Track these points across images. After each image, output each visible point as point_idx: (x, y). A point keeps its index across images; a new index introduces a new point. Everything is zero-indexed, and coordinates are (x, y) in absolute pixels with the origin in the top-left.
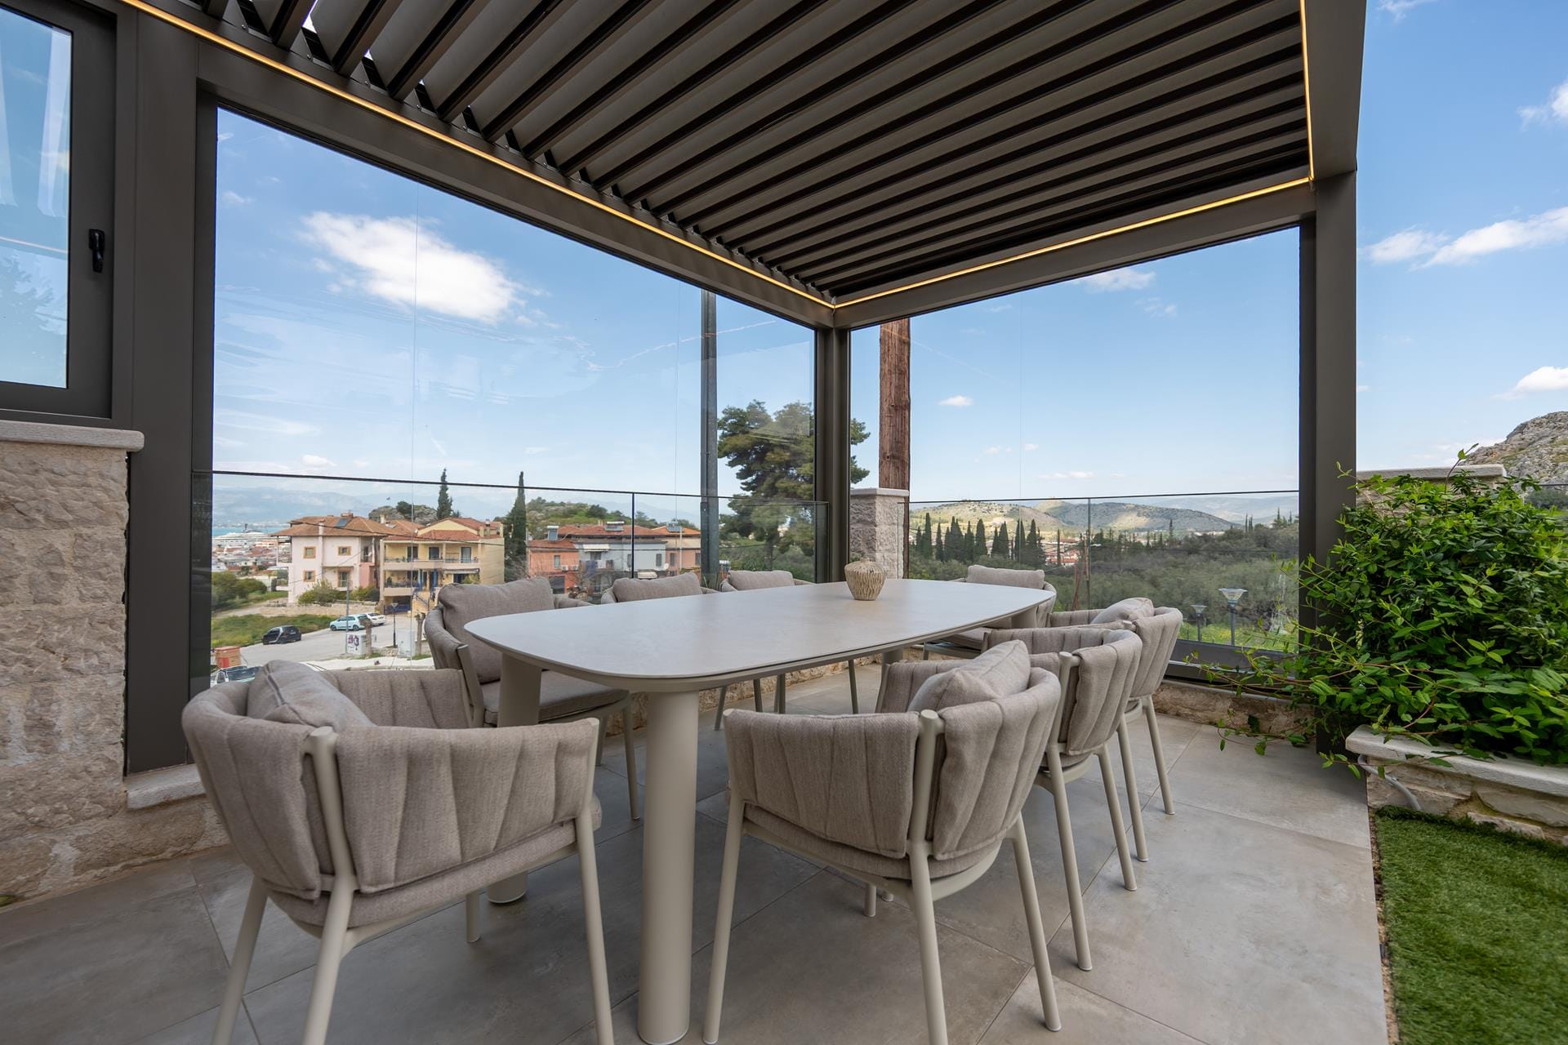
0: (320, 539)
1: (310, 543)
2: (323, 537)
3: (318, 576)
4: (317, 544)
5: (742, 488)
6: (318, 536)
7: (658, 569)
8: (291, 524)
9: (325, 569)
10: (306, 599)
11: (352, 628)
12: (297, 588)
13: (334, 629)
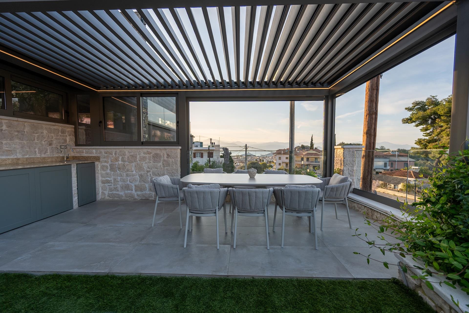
3: (281, 165)
4: (282, 156)
5: (423, 135)
7: (385, 168)
8: (277, 151)
9: (283, 163)
12: (277, 167)
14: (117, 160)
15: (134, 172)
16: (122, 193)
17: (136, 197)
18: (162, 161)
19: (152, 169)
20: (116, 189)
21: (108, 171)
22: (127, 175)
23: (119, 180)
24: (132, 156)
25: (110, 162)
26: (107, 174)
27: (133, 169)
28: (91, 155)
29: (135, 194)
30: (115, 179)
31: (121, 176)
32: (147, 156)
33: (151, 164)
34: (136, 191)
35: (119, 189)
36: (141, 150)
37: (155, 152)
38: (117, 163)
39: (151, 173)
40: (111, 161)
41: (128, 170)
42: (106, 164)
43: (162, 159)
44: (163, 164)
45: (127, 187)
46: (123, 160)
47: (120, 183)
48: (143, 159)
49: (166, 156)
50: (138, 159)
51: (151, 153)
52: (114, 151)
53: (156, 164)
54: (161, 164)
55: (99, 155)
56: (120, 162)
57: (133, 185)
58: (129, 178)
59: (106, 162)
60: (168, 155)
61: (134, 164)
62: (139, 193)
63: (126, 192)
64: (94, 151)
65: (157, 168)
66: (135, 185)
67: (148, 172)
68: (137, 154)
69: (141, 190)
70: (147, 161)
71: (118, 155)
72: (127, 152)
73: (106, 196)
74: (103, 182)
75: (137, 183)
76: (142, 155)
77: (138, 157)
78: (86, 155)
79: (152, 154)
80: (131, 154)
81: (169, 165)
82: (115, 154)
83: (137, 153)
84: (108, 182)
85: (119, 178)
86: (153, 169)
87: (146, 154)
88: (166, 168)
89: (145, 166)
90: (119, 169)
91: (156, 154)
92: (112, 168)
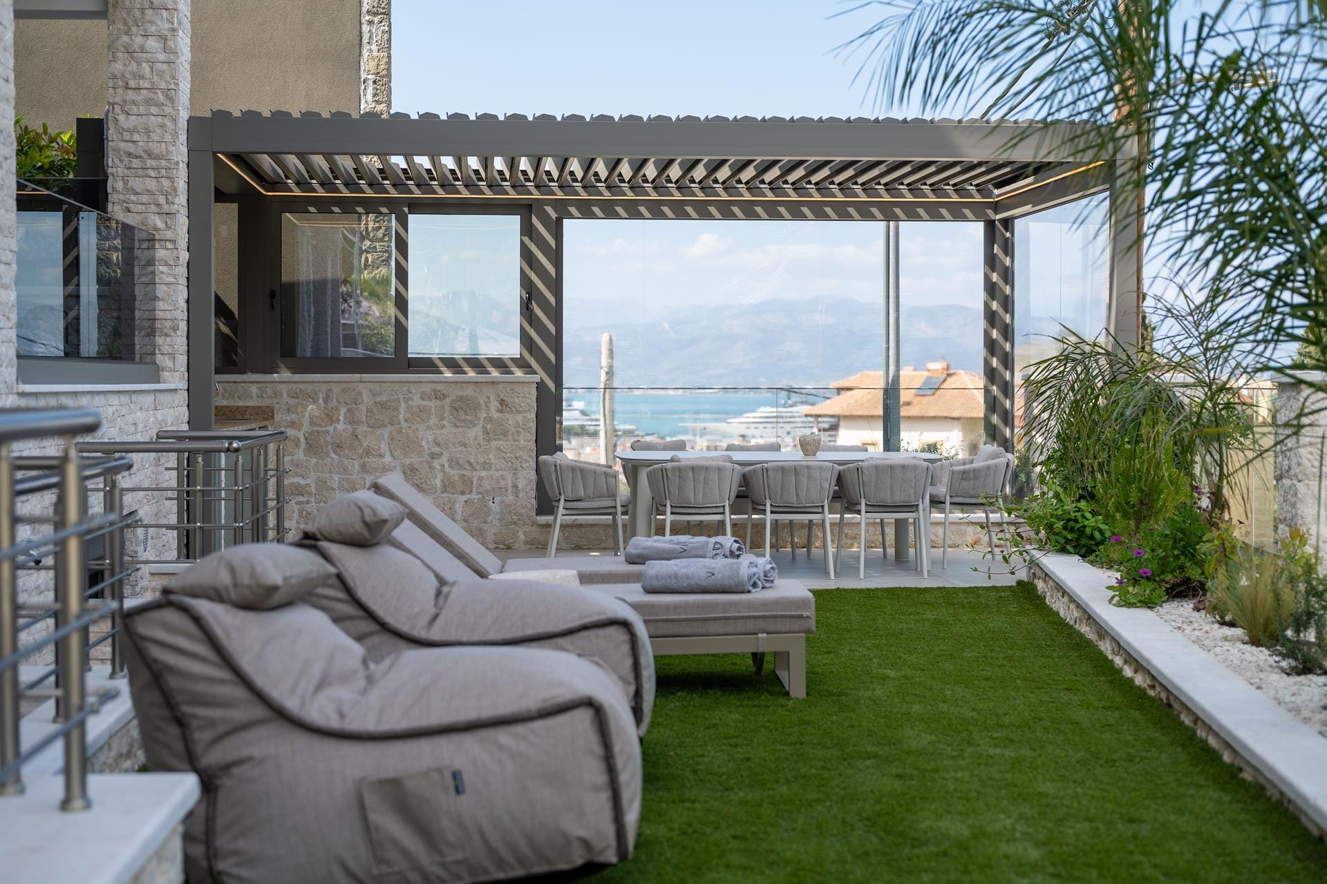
14: (331, 418)
15: (387, 459)
18: (481, 422)
19: (447, 448)
21: (300, 455)
22: (364, 468)
23: (335, 486)
24: (383, 406)
25: (307, 427)
26: (296, 465)
27: (384, 447)
28: (240, 403)
30: (322, 484)
31: (346, 470)
32: (433, 404)
33: (444, 431)
36: (412, 387)
37: (461, 393)
38: (331, 429)
39: (444, 460)
40: (312, 423)
41: (368, 453)
42: (291, 432)
43: (482, 415)
44: (486, 432)
46: (352, 421)
47: (339, 496)
48: (420, 414)
49: (494, 404)
50: (401, 417)
51: (445, 396)
52: (324, 388)
53: (461, 430)
54: (477, 430)
55: (267, 402)
56: (341, 427)
58: (369, 479)
59: (292, 425)
60: (502, 402)
61: (385, 432)
64: (254, 389)
65: (465, 445)
67: (433, 456)
68: (399, 399)
70: (431, 423)
71: (335, 403)
72: (366, 396)
76: (417, 401)
77: (403, 407)
78: (225, 403)
79: (448, 400)
80: (378, 399)
81: (503, 434)
82: (326, 400)
83: (401, 397)
84: (299, 491)
85: (336, 478)
86: (452, 448)
87: (430, 399)
88: (494, 443)
89: (426, 438)
90: (338, 447)
91: (461, 398)
92: (313, 446)
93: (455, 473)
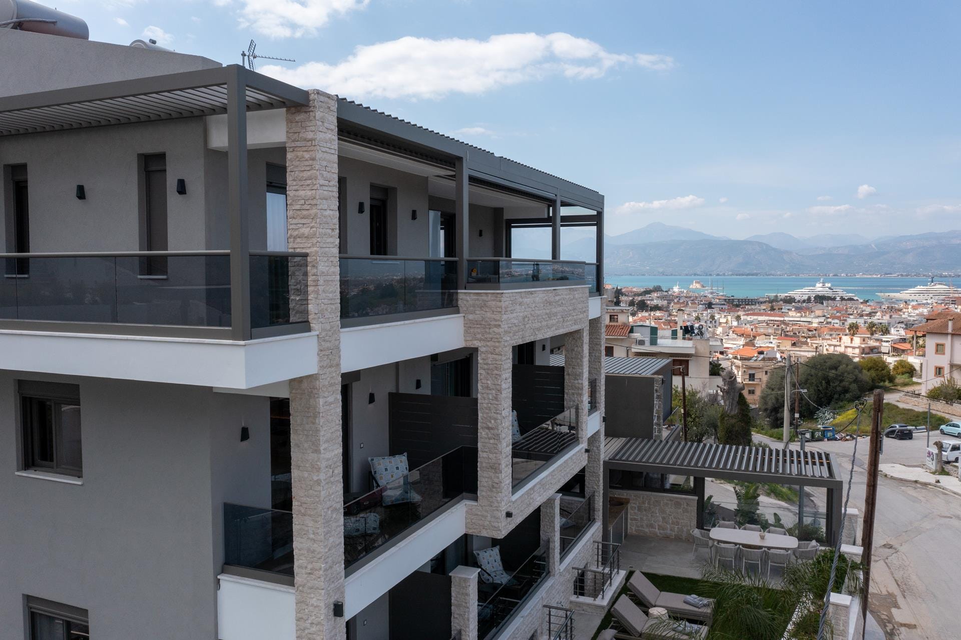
0: (949, 337)
1: (940, 340)
2: (953, 335)
3: (947, 370)
4: (947, 341)
6: (947, 334)
8: (927, 320)
9: (952, 366)
10: (935, 395)
11: (956, 435)
12: (928, 382)
13: (942, 432)
14: (644, 503)
15: (658, 514)
16: (647, 530)
17: (659, 534)
18: (682, 508)
20: (642, 526)
21: (636, 511)
22: (652, 516)
23: (645, 519)
24: (657, 501)
25: (638, 505)
26: (635, 513)
27: (657, 511)
28: (623, 497)
29: (658, 532)
30: (641, 519)
31: (647, 516)
33: (672, 509)
34: (659, 529)
35: (645, 526)
37: (676, 500)
38: (644, 506)
39: (672, 516)
40: (639, 503)
41: (653, 512)
42: (634, 505)
43: (682, 506)
44: (683, 511)
45: (652, 526)
46: (649, 503)
47: (646, 522)
48: (667, 504)
49: (685, 504)
50: (662, 505)
51: (673, 501)
52: (642, 496)
53: (677, 510)
54: (681, 510)
55: (628, 497)
56: (646, 505)
57: (656, 524)
58: (653, 519)
59: (634, 504)
60: (687, 504)
61: (658, 508)
62: (662, 531)
63: (651, 529)
65: (678, 513)
66: (658, 525)
67: (669, 515)
68: (661, 501)
69: (663, 529)
70: (669, 507)
71: (645, 499)
72: (652, 499)
73: (634, 530)
74: (631, 519)
75: (660, 523)
76: (665, 501)
80: (655, 500)
81: (688, 512)
82: (643, 498)
83: (661, 499)
84: (635, 519)
85: (645, 517)
86: (674, 514)
87: (669, 501)
88: (685, 514)
89: (668, 510)
90: (645, 510)
91: (677, 502)
92: (639, 509)
93: (675, 520)
